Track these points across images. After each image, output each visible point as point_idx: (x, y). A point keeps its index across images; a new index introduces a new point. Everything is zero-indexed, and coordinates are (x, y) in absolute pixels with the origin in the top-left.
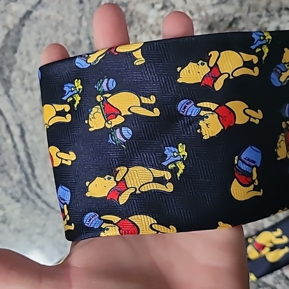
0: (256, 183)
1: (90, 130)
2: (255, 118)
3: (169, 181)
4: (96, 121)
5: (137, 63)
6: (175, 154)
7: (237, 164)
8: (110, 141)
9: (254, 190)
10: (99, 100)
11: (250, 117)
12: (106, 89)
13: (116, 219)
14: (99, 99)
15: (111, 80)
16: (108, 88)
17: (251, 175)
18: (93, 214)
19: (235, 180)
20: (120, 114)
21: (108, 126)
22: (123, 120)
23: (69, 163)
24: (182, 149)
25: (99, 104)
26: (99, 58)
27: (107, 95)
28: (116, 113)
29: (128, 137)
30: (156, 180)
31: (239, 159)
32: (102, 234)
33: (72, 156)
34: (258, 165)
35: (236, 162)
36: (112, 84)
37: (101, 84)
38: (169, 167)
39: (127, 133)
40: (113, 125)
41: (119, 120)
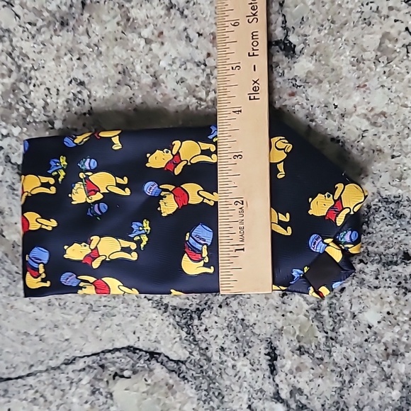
0: (207, 260)
1: (73, 203)
2: (209, 200)
3: (135, 251)
4: (79, 195)
5: (115, 147)
6: (141, 229)
7: (188, 241)
8: (89, 214)
9: (204, 266)
10: (82, 177)
11: (204, 198)
12: (89, 168)
13: (92, 279)
14: (82, 175)
15: (93, 160)
16: (90, 167)
17: (201, 252)
18: (70, 274)
19: (186, 255)
20: (99, 191)
21: (89, 201)
22: (102, 196)
23: (50, 229)
24: (146, 224)
25: (81, 180)
26: (85, 140)
27: (89, 174)
28: (96, 190)
29: (104, 211)
30: (123, 249)
31: (190, 235)
32: (80, 291)
33: (54, 223)
34: (209, 244)
35: (187, 239)
36: (94, 164)
37: (84, 162)
38: (135, 239)
39: (104, 207)
40: (93, 201)
41: (99, 196)
